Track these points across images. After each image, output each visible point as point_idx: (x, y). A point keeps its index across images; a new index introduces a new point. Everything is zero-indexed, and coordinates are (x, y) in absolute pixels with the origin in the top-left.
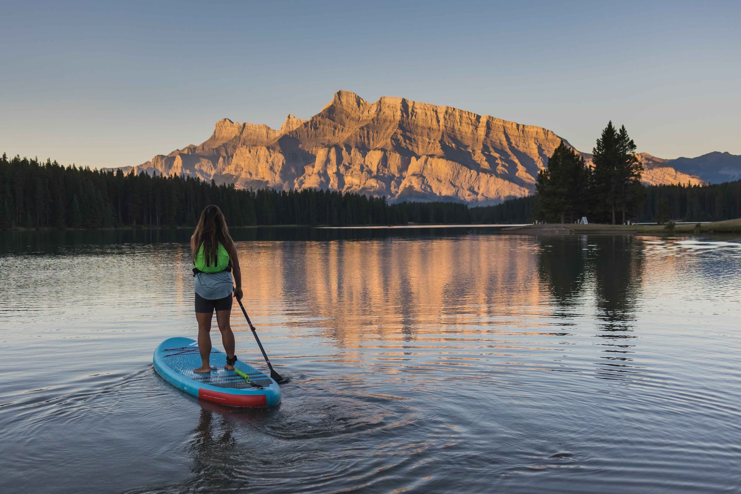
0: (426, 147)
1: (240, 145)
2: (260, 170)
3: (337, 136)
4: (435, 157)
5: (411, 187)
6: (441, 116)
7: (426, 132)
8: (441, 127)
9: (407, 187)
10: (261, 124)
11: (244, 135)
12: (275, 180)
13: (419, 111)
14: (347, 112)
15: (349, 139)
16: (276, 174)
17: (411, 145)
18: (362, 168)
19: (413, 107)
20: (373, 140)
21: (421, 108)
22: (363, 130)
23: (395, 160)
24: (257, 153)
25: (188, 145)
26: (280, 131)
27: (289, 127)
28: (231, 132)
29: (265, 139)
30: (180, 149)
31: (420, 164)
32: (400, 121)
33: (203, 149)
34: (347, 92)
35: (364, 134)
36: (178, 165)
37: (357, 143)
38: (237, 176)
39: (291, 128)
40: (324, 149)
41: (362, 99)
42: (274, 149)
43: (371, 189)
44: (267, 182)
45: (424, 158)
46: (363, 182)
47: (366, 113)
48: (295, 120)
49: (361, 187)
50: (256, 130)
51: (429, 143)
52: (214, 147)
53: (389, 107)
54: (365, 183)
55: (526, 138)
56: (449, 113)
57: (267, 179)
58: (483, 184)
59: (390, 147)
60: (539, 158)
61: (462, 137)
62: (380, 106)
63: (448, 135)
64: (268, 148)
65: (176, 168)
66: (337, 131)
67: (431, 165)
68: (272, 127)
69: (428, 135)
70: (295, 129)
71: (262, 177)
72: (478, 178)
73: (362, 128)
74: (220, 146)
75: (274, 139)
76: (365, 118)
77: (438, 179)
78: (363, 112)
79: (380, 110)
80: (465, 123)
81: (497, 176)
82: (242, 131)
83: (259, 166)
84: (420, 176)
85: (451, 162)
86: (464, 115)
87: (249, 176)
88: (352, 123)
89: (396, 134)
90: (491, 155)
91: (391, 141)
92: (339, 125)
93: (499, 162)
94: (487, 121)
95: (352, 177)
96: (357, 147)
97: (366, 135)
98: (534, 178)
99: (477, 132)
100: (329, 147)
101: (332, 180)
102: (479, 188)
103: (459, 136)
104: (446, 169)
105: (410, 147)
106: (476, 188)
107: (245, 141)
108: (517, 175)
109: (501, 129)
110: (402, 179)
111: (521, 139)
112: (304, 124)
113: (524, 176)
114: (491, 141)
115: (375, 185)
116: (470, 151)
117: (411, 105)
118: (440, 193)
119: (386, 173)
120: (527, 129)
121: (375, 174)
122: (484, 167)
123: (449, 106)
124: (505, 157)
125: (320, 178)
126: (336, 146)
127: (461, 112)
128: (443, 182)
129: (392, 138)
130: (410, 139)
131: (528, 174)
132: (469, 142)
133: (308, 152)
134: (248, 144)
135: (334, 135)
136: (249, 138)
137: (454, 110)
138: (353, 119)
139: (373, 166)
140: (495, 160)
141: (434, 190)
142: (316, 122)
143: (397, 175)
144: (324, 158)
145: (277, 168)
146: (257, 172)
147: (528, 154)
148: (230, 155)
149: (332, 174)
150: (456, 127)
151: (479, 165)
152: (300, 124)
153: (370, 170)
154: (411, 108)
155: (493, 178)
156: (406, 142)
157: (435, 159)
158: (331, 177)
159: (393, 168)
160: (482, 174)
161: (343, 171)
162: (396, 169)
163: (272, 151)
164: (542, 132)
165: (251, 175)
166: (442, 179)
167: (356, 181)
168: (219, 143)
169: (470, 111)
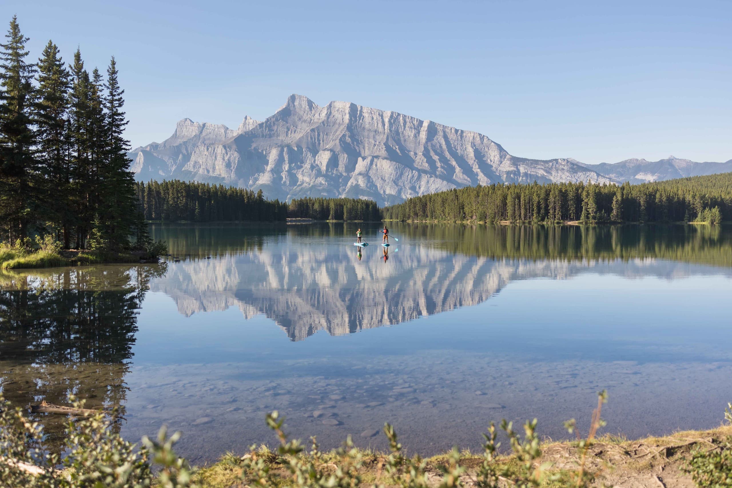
0: (371, 149)
1: (200, 144)
2: (217, 167)
3: (290, 136)
4: (380, 158)
5: (357, 185)
6: (386, 120)
7: (372, 134)
8: (386, 131)
9: (354, 185)
10: (220, 125)
11: (204, 134)
12: (230, 177)
13: (366, 115)
14: (299, 114)
15: (300, 140)
16: (232, 171)
17: (358, 146)
18: (312, 167)
19: (361, 111)
20: (323, 141)
21: (368, 112)
22: (314, 132)
23: (343, 159)
24: (214, 151)
25: (150, 143)
26: (238, 131)
28: (191, 132)
29: (224, 139)
30: (144, 146)
31: (366, 164)
32: (348, 124)
33: (165, 146)
34: (299, 96)
35: (314, 135)
36: (141, 162)
37: (308, 143)
38: (195, 174)
39: (247, 128)
40: (277, 148)
41: (314, 103)
42: (230, 147)
43: (320, 186)
44: (224, 178)
45: (370, 158)
46: (313, 180)
47: (317, 115)
48: (251, 121)
49: (311, 184)
50: (215, 130)
51: (375, 145)
52: (175, 145)
53: (338, 110)
54: (315, 181)
55: (464, 142)
56: (394, 118)
57: (223, 176)
58: (423, 183)
59: (338, 149)
60: (475, 161)
61: (405, 141)
62: (330, 110)
63: (392, 138)
64: (225, 147)
65: (138, 165)
66: (290, 132)
67: (376, 165)
68: (230, 128)
69: (374, 137)
70: (251, 129)
71: (219, 173)
72: (419, 178)
73: (313, 130)
74: (181, 144)
75: (231, 138)
76: (315, 120)
77: (382, 179)
78: (314, 115)
79: (331, 113)
80: (409, 127)
81: (436, 177)
82: (202, 131)
83: (216, 163)
84: (366, 175)
85: (394, 163)
86: (407, 120)
87: (206, 172)
88: (304, 125)
89: (344, 136)
90: (431, 157)
91: (340, 142)
92: (292, 126)
93: (438, 164)
94: (428, 126)
95: (303, 175)
96: (308, 148)
97: (316, 136)
98: (470, 179)
99: (419, 136)
100: (282, 147)
101: (284, 177)
102: (420, 188)
103: (402, 139)
104: (390, 169)
105: (357, 148)
106: (417, 187)
107: (204, 140)
108: (454, 176)
109: (441, 134)
110: (348, 178)
111: (460, 143)
112: (259, 124)
113: (461, 177)
114: (432, 144)
115: (324, 183)
116: (412, 154)
117: (359, 109)
118: (384, 192)
119: (335, 172)
120: (464, 134)
121: (325, 173)
122: (424, 168)
123: (394, 111)
124: (444, 160)
125: (273, 175)
126: (289, 146)
127: (404, 117)
128: (387, 181)
129: (340, 140)
130: (357, 141)
131: (464, 176)
132: (412, 146)
133: (263, 151)
134: (207, 142)
135: (287, 136)
136: (208, 137)
137: (399, 114)
138: (305, 121)
139: (323, 165)
140: (435, 162)
141: (379, 189)
142: (271, 123)
143: (344, 174)
144: (277, 157)
145: (233, 165)
146: (214, 169)
147: (466, 157)
148: (189, 152)
149: (284, 172)
150: (400, 130)
151: (421, 166)
152: (255, 124)
153: (320, 169)
154: (359, 112)
155: (432, 179)
156: (353, 143)
157: (380, 159)
158: (284, 175)
159: (341, 168)
160: (423, 175)
161: (294, 169)
162: (344, 169)
163: (228, 150)
164: (478, 137)
165: (208, 171)
166: (386, 179)
167: (307, 179)
168: (179, 141)
169: (413, 117)
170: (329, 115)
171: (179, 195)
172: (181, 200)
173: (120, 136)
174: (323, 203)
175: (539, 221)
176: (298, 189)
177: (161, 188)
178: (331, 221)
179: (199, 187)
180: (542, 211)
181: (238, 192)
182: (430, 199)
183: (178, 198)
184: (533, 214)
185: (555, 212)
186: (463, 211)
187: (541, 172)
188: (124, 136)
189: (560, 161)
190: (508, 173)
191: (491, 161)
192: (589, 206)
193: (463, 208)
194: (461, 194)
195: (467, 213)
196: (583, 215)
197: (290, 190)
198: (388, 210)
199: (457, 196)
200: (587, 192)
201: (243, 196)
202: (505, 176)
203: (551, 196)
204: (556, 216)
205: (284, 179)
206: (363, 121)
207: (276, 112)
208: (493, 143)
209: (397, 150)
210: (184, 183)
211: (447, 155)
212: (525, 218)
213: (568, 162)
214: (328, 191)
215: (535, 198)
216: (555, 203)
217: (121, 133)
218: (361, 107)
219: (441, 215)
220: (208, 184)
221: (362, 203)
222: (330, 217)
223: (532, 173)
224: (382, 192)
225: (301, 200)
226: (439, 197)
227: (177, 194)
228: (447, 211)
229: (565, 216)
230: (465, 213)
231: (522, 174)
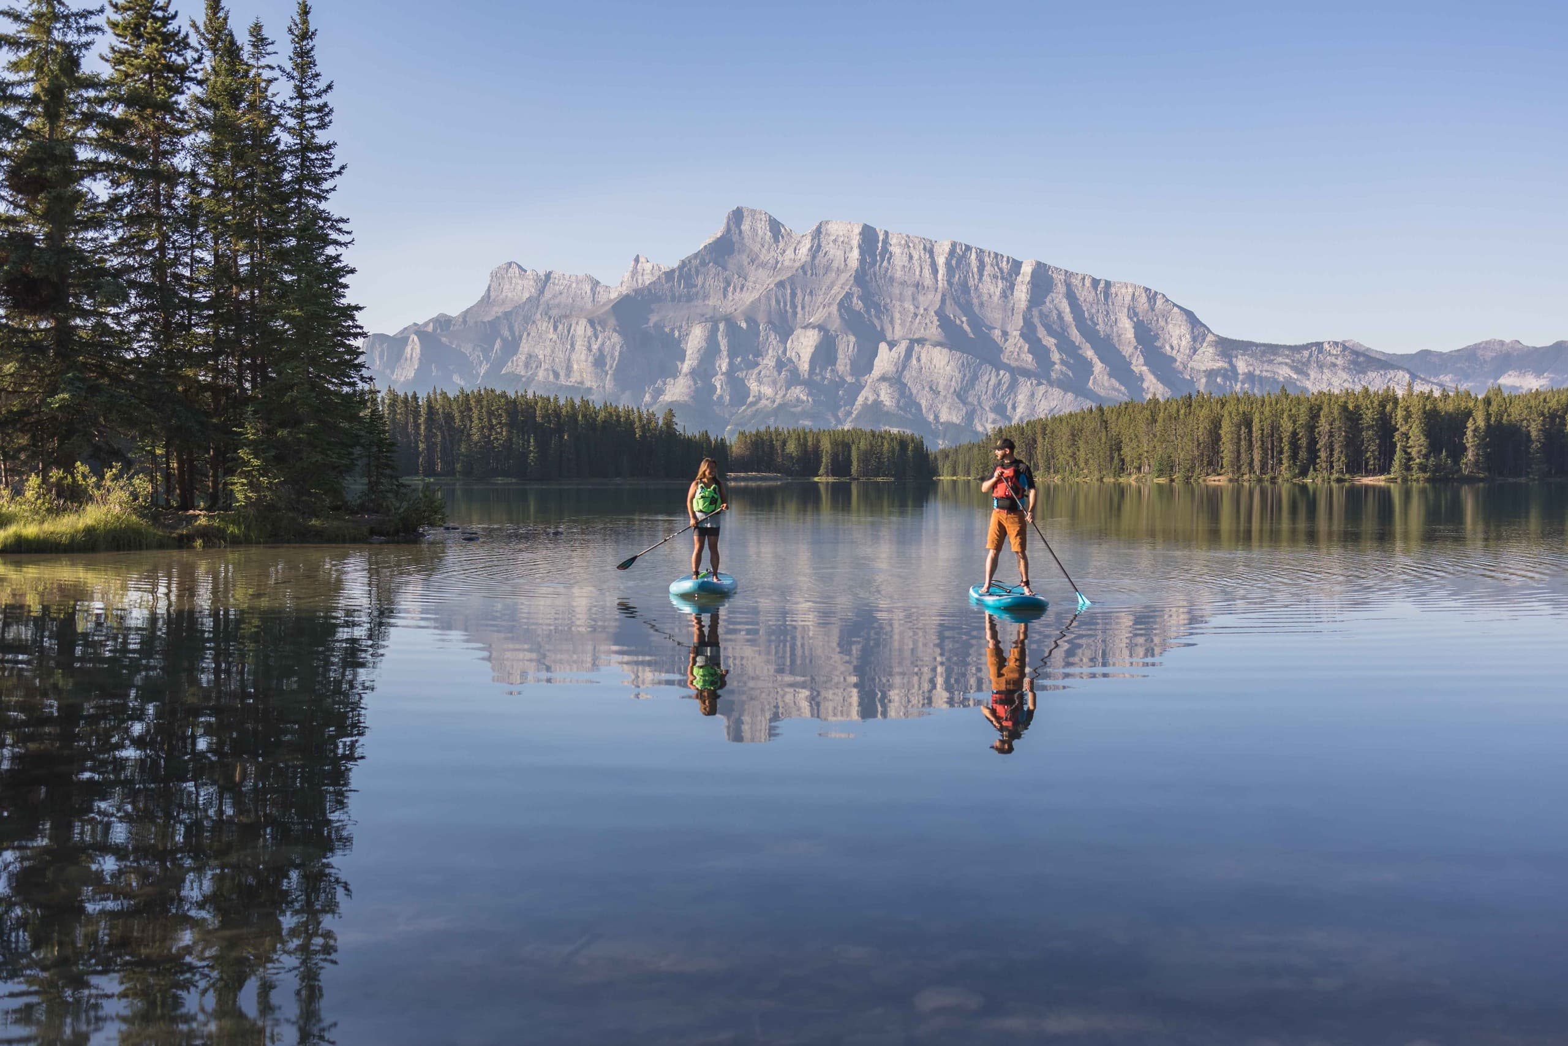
0: (908, 324)
1: (538, 316)
2: (575, 367)
3: (731, 298)
4: (928, 343)
5: (877, 404)
6: (941, 261)
7: (909, 292)
8: (940, 284)
9: (869, 403)
10: (581, 274)
11: (548, 295)
12: (604, 387)
13: (896, 250)
14: (751, 250)
15: (754, 305)
16: (607, 374)
17: (879, 318)
18: (780, 365)
19: (886, 241)
20: (803, 308)
21: (900, 244)
22: (784, 287)
23: (847, 346)
24: (569, 332)
25: (435, 315)
26: (619, 289)
27: (637, 282)
28: (521, 290)
29: (589, 306)
30: (420, 322)
31: (896, 356)
32: (857, 271)
33: (465, 322)
34: (752, 210)
35: (784, 296)
36: (414, 355)
37: (770, 312)
38: (528, 378)
39: (640, 282)
40: (704, 324)
41: (783, 226)
42: (603, 323)
43: (795, 406)
44: (590, 389)
45: (903, 346)
46: (781, 393)
47: (789, 253)
48: (648, 266)
49: (777, 402)
50: (570, 286)
51: (916, 315)
52: (486, 319)
53: (835, 241)
54: (784, 396)
55: (1111, 307)
56: (958, 256)
57: (588, 384)
58: (1022, 397)
59: (835, 324)
60: (1136, 348)
61: (982, 305)
62: (819, 240)
63: (954, 299)
64: (591, 322)
65: (409, 362)
66: (731, 289)
67: (919, 360)
68: (603, 282)
69: (914, 299)
70: (647, 282)
71: (579, 379)
72: (1013, 386)
73: (781, 284)
74: (498, 318)
75: (604, 305)
76: (786, 263)
77: (931, 388)
78: (784, 252)
79: (819, 246)
80: (990, 275)
81: (1051, 383)
82: (544, 287)
83: (574, 357)
84: (896, 380)
85: (958, 354)
86: (986, 259)
87: (551, 377)
88: (762, 274)
89: (849, 296)
90: (1039, 340)
91: (839, 310)
92: (736, 276)
93: (1056, 356)
94: (1033, 273)
95: (760, 382)
96: (770, 322)
97: (788, 298)
98: (1126, 388)
99: (1012, 294)
100: (713, 322)
101: (719, 386)
102: (1014, 408)
103: (975, 301)
104: (948, 368)
105: (876, 322)
106: (1009, 407)
107: (549, 308)
108: (1091, 381)
109: (1061, 289)
110: (858, 388)
111: (1102, 308)
112: (665, 273)
113: (1106, 384)
114: (1041, 312)
115: (805, 398)
116: (997, 333)
117: (881, 238)
118: (936, 417)
119: (828, 376)
120: (1113, 290)
121: (806, 376)
122: (1024, 365)
123: (958, 240)
124: (1066, 346)
125: (696, 383)
126: (729, 320)
127: (980, 252)
128: (943, 393)
129: (841, 305)
130: (877, 306)
131: (1113, 380)
132: (997, 316)
133: (673, 330)
134: (554, 312)
135: (725, 297)
136: (557, 301)
137: (968, 248)
138: (763, 265)
139: (803, 360)
140: (1047, 351)
141: (924, 410)
142: (690, 270)
143: (849, 379)
144: (704, 344)
145: (608, 360)
146: (569, 369)
147: (1116, 339)
148: (517, 334)
149: (719, 376)
150: (971, 283)
151: (1016, 360)
152: (657, 273)
153: (796, 369)
154: (880, 245)
155: (1042, 388)
156: (868, 311)
157: (927, 346)
158: (718, 382)
159: (843, 365)
160: (1021, 379)
161: (741, 370)
162: (848, 367)
163: (599, 328)
164: (1144, 295)
165: (556, 375)
166: (940, 388)
167: (768, 391)
168: (497, 311)
169: (1000, 252)
170: (816, 250)
171: (494, 422)
172: (497, 433)
173: (322, 206)
174: (805, 438)
175: (1295, 477)
176: (749, 412)
177: (455, 407)
178: (824, 479)
179: (536, 403)
180: (1303, 454)
181: (622, 414)
182: (1044, 429)
183: (492, 427)
184: (1280, 460)
185: (1331, 455)
186: (1119, 455)
187: (1284, 372)
188: (331, 206)
189: (1326, 346)
190: (1211, 374)
191: (1172, 348)
192: (1411, 443)
193: (1119, 449)
194: (1114, 418)
195: (1128, 459)
196: (1397, 462)
197: (732, 415)
198: (947, 456)
199: (1106, 422)
200: (1407, 409)
201: (632, 423)
202: (1204, 380)
203: (1323, 420)
204: (1334, 464)
205: (719, 390)
206: (889, 263)
207: (702, 246)
208: (1176, 309)
209: (966, 327)
210: (504, 395)
211: (1075, 335)
212: (1262, 469)
213: (1345, 348)
214: (813, 417)
215: (1287, 426)
216: (1331, 435)
217: (326, 199)
218: (886, 233)
219: (1068, 464)
220: (556, 399)
221: (892, 440)
222: (822, 471)
223: (1264, 374)
224: (931, 418)
225: (758, 432)
226: (1064, 423)
227: (490, 420)
228: (1082, 454)
229: (1356, 465)
230: (1123, 460)
231: (1241, 377)
